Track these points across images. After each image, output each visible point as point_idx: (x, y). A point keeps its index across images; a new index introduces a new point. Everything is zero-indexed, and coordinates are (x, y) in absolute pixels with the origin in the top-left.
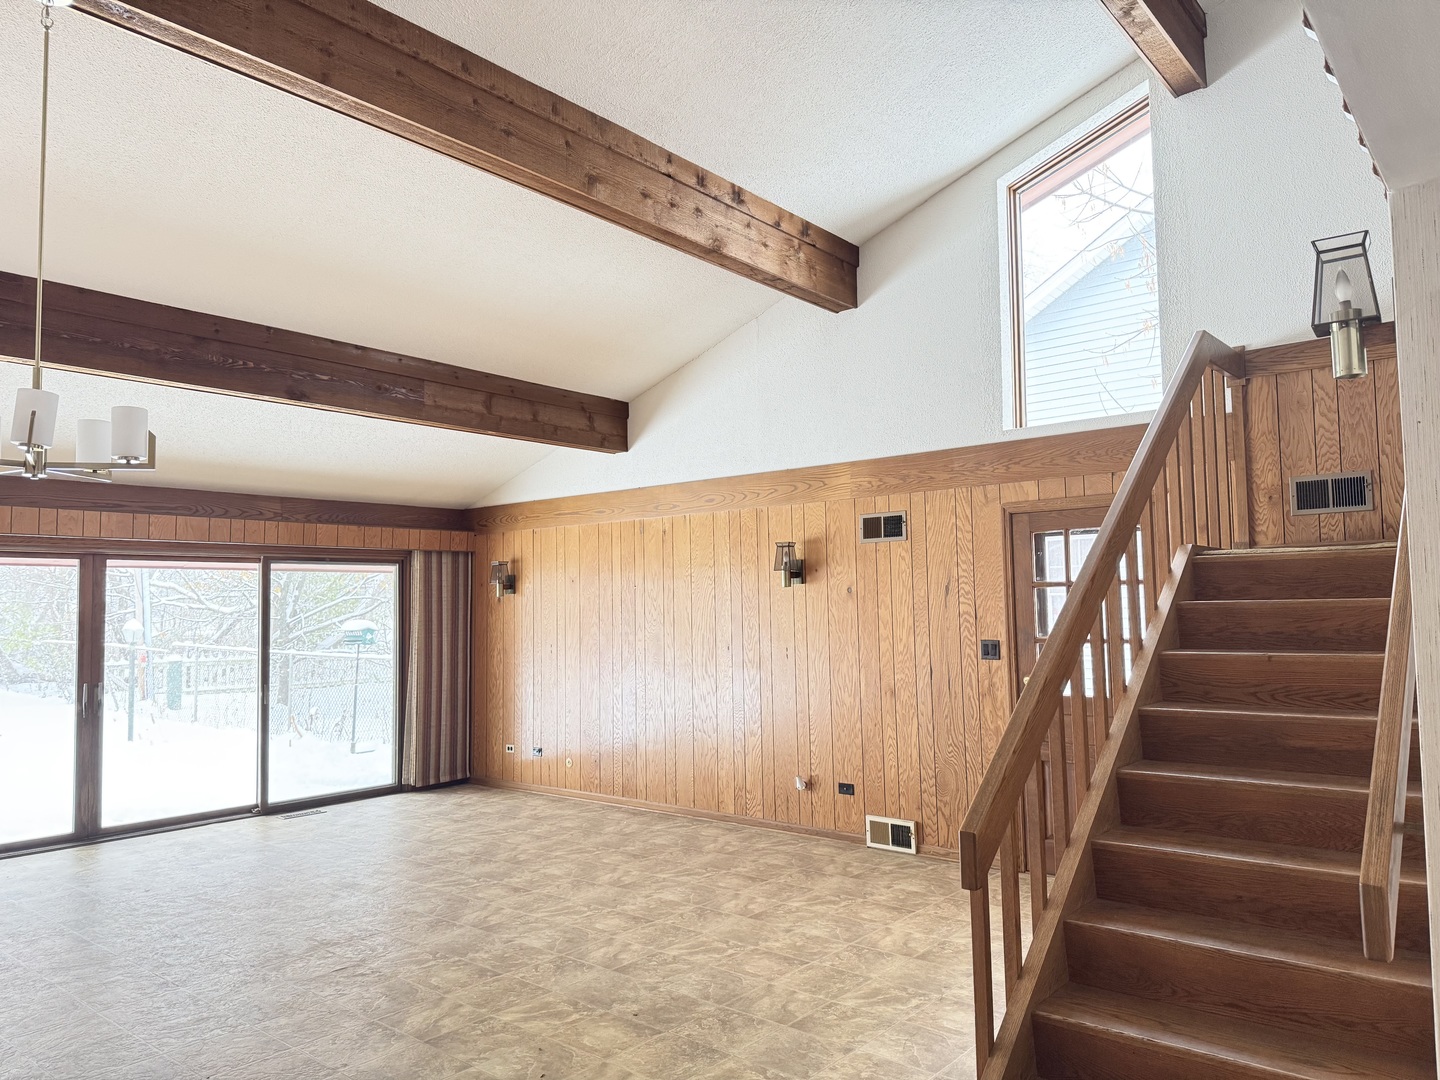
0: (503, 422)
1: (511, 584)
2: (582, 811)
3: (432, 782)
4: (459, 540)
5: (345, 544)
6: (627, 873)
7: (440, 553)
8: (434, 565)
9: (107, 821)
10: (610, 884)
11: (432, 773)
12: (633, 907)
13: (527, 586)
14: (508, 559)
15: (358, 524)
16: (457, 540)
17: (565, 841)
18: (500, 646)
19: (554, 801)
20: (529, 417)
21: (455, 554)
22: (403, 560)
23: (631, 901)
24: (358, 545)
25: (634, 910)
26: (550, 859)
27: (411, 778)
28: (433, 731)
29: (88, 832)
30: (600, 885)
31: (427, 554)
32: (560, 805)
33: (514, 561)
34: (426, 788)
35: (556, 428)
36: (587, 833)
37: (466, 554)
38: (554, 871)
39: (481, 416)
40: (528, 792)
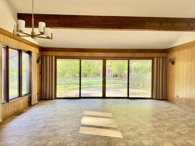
0: (164, 27)
1: (173, 63)
2: (184, 111)
3: (158, 98)
4: (164, 55)
5: (141, 56)
6: (184, 131)
7: (160, 57)
8: (159, 60)
9: (107, 96)
10: (177, 133)
11: (158, 97)
12: (178, 142)
13: (176, 63)
14: (173, 58)
15: (144, 53)
16: (163, 55)
17: (175, 117)
18: (171, 75)
19: (179, 107)
20: (171, 25)
21: (163, 58)
22: (152, 59)
23: (179, 140)
24: (144, 56)
25: (178, 143)
26: (168, 121)
27: (154, 97)
28: (158, 89)
29: (104, 97)
30: (174, 132)
31: (157, 58)
32: (180, 108)
33: (174, 58)
34: (156, 99)
35: (178, 27)
36: (181, 117)
37: (165, 57)
38: (166, 124)
39: (159, 27)
40: (175, 104)
